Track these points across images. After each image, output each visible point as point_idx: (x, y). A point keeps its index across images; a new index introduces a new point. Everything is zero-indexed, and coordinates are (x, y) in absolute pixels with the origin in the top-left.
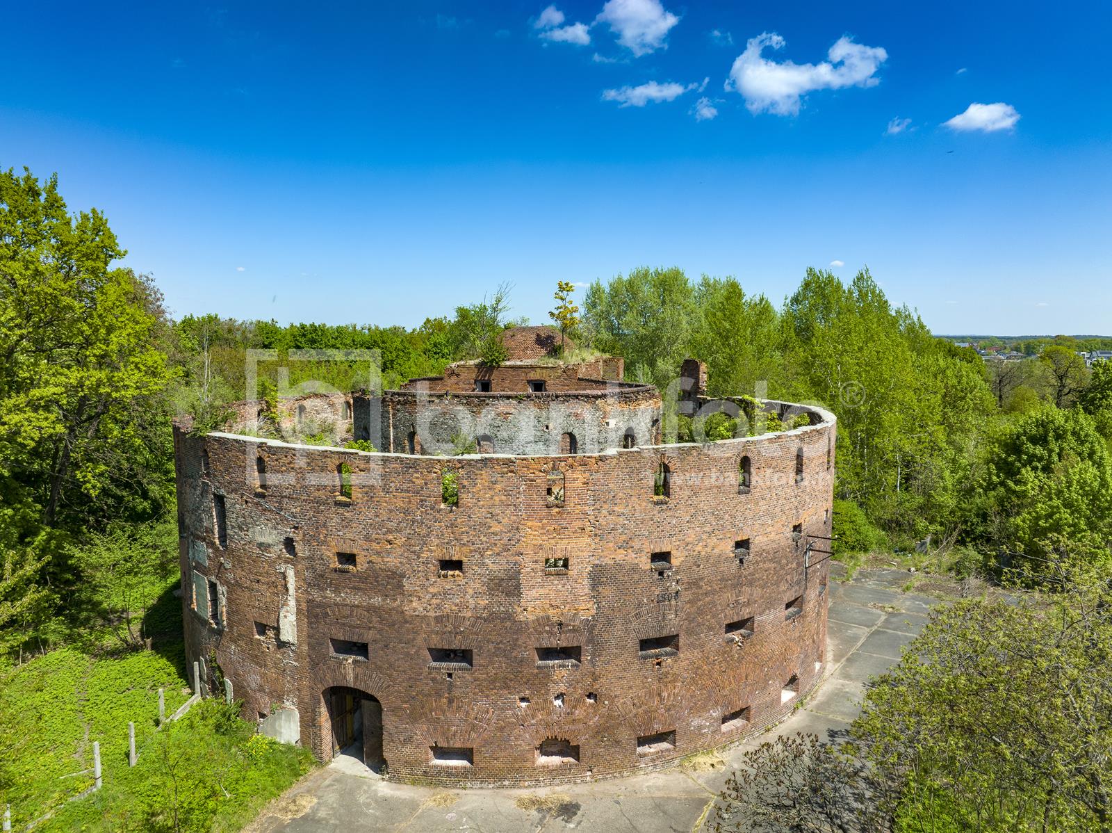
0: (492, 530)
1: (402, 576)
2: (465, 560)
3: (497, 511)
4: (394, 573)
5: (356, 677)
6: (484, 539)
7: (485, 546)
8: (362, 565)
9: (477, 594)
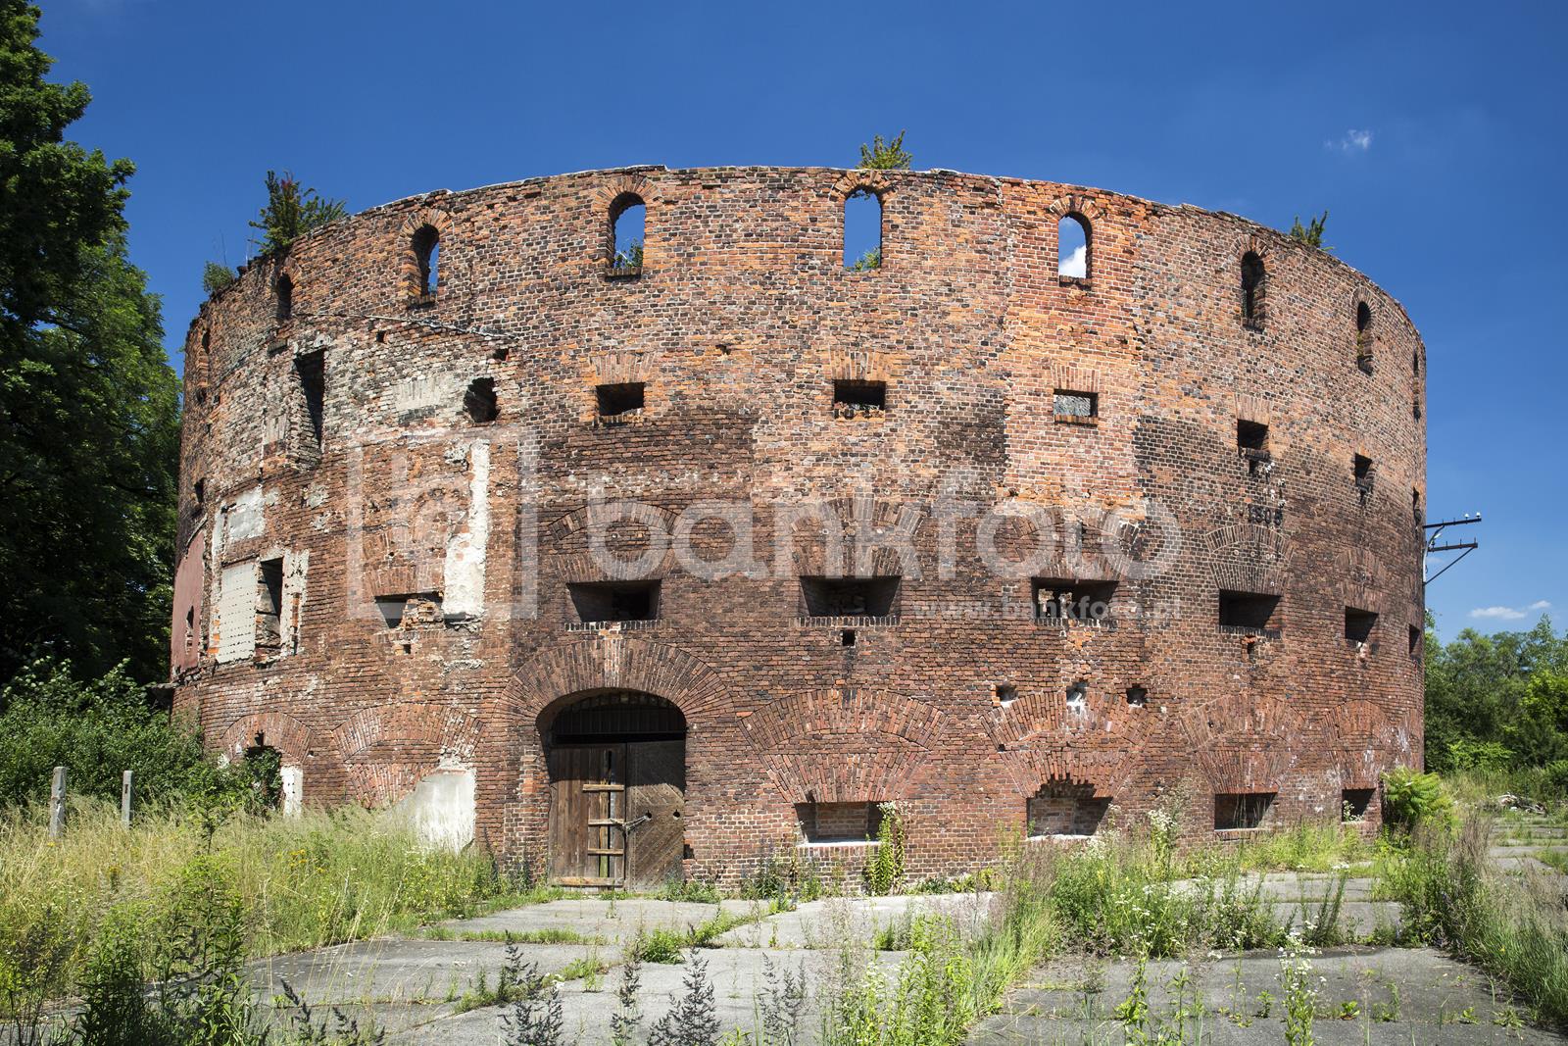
0: (950, 319)
1: (751, 419)
2: (891, 382)
3: (960, 281)
4: (731, 414)
5: (628, 662)
6: (934, 338)
7: (935, 351)
8: (656, 407)
9: (915, 456)
